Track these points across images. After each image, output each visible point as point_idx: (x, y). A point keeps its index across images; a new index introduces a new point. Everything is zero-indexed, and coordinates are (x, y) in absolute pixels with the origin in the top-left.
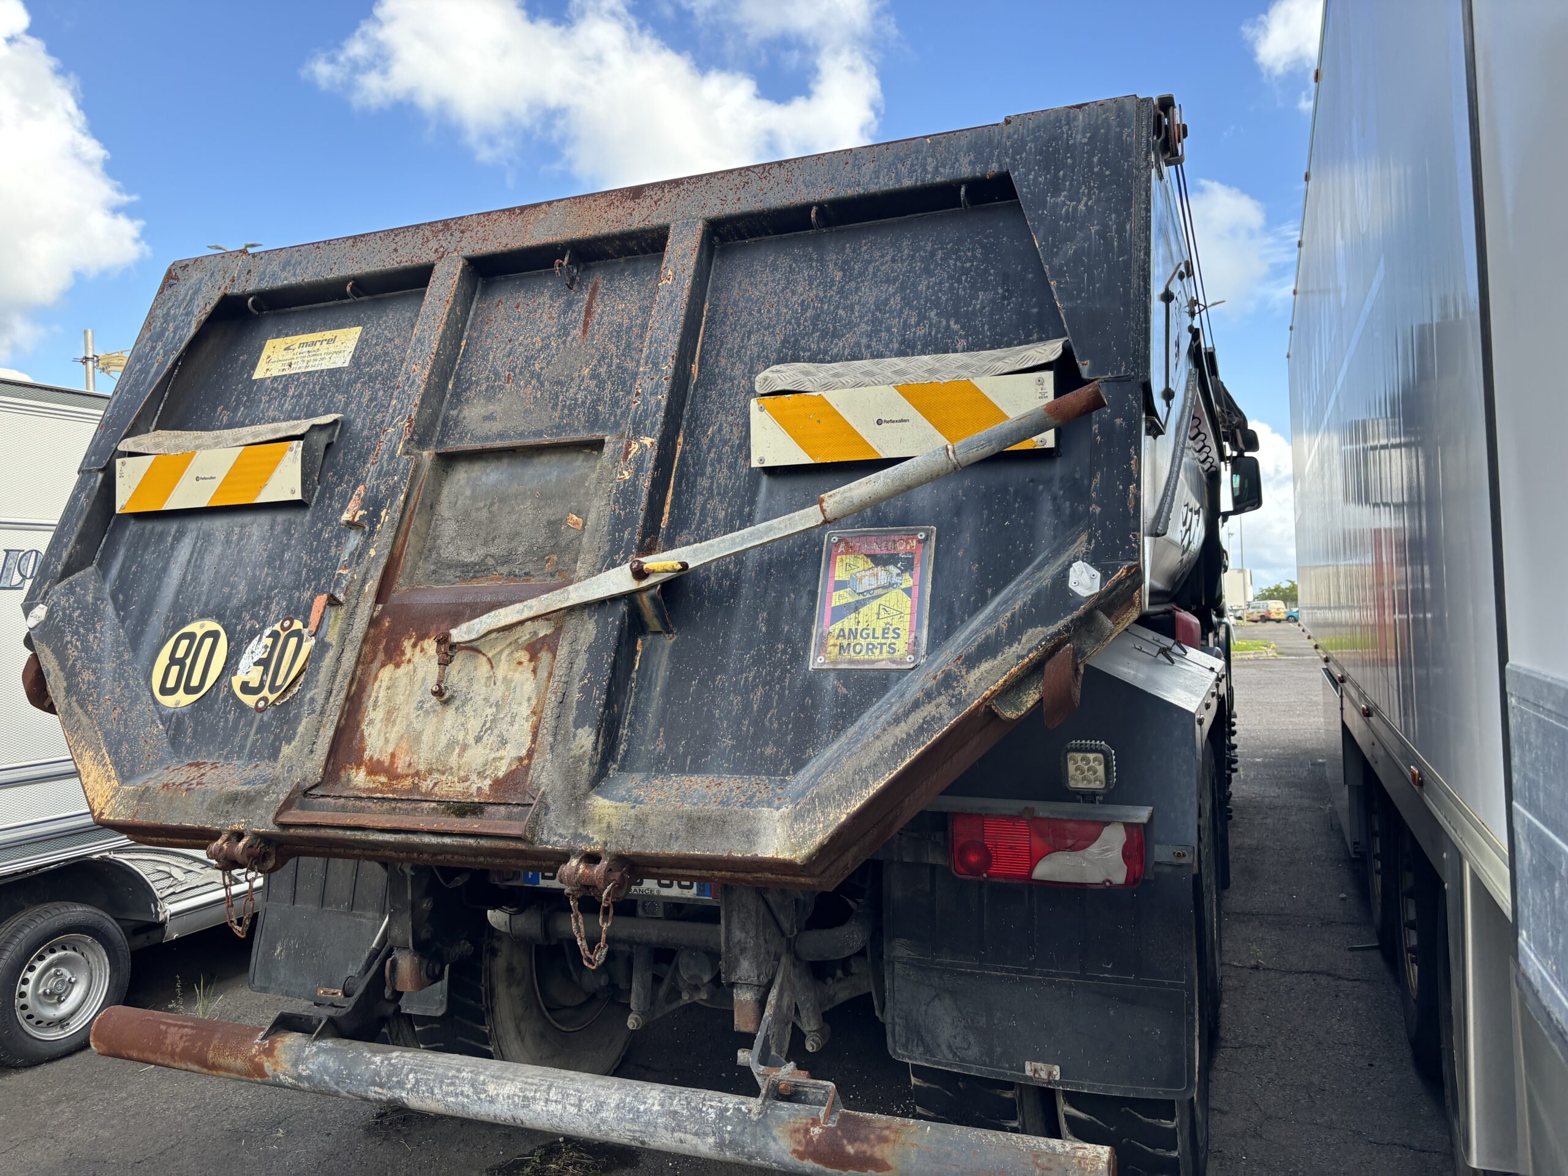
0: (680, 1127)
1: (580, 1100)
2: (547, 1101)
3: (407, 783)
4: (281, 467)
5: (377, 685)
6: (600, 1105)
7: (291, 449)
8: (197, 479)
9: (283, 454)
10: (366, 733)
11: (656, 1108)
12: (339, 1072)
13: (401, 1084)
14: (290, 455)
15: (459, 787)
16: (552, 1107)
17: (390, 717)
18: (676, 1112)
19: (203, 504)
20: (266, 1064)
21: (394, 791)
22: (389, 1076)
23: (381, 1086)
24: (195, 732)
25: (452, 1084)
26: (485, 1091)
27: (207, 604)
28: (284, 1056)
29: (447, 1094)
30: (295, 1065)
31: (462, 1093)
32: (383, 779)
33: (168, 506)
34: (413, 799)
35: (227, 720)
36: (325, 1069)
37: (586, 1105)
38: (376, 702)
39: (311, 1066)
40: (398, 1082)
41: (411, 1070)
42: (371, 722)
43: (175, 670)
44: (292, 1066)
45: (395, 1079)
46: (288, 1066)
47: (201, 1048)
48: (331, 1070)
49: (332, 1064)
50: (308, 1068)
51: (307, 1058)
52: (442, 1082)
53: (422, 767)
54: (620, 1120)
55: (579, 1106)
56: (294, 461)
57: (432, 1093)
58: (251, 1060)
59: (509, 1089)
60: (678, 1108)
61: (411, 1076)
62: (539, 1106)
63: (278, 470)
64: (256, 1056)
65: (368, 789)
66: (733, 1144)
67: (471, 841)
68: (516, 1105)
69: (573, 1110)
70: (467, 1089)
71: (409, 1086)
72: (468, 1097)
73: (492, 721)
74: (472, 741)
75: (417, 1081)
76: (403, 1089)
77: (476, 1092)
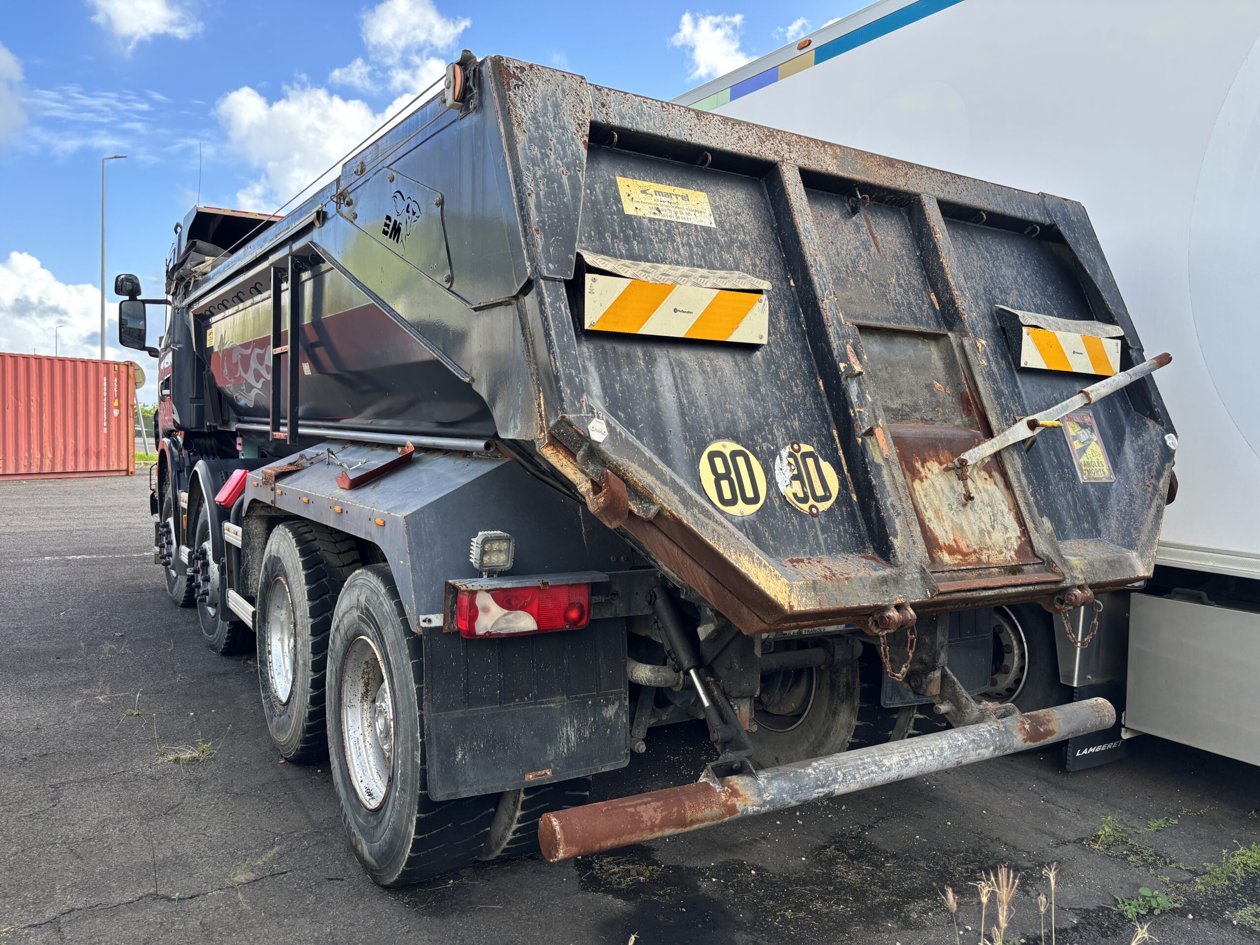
0: (979, 747)
1: (932, 751)
2: (917, 757)
3: (973, 558)
4: (751, 314)
5: (917, 493)
6: (942, 750)
7: (760, 301)
8: (675, 310)
9: (753, 304)
10: (932, 528)
11: (965, 741)
12: (792, 788)
13: (835, 780)
14: (758, 305)
15: (1001, 557)
16: (921, 760)
17: (939, 518)
18: (974, 740)
19: (681, 335)
20: (738, 803)
21: (970, 564)
22: (826, 778)
23: (823, 786)
24: (773, 535)
25: (865, 768)
26: (884, 765)
27: (717, 427)
28: (748, 792)
29: (864, 775)
30: (760, 794)
31: (872, 771)
32: (960, 557)
33: (644, 331)
34: (981, 568)
35: (793, 524)
36: (783, 790)
37: (936, 752)
38: (924, 506)
39: (772, 792)
40: (833, 780)
41: (837, 769)
42: (930, 520)
43: (725, 484)
44: (758, 796)
45: (830, 779)
46: (755, 799)
47: (679, 812)
48: (787, 789)
49: (785, 785)
50: (770, 794)
51: (765, 788)
52: (858, 769)
53: (975, 547)
54: (953, 754)
55: (933, 754)
56: (763, 310)
57: (855, 779)
58: (725, 805)
59: (895, 759)
60: (973, 737)
61: (839, 773)
62: (914, 763)
63: (748, 316)
64: (727, 801)
65: (955, 565)
66: (1001, 746)
67: (1031, 588)
68: (902, 767)
69: (930, 758)
70: (874, 768)
71: (840, 779)
72: (876, 772)
73: (993, 515)
74: (990, 529)
75: (844, 775)
76: (837, 783)
77: (880, 768)
